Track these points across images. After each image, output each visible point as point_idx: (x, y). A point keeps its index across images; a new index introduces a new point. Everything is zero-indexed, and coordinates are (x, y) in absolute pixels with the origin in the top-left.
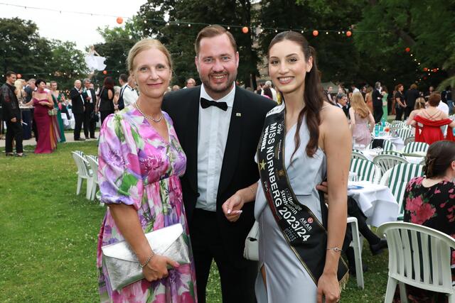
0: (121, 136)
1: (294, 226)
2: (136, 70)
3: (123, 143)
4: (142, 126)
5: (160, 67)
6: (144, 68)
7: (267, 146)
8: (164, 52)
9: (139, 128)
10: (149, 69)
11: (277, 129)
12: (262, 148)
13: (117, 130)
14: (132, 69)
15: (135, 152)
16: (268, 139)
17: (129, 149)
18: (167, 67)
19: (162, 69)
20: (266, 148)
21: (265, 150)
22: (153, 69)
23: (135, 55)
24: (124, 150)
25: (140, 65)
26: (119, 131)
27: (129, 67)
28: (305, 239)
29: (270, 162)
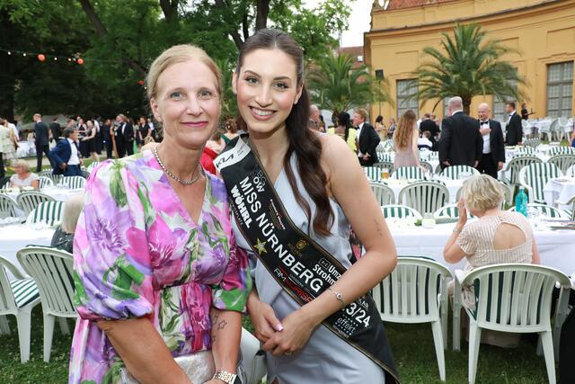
0: (119, 196)
1: (350, 311)
2: (162, 98)
3: (123, 209)
4: (155, 186)
5: (204, 93)
6: (177, 94)
7: (253, 216)
8: (212, 68)
9: (150, 189)
10: (185, 95)
11: (254, 185)
12: (247, 223)
13: (115, 185)
14: (155, 95)
15: (140, 226)
16: (248, 206)
17: (132, 221)
18: (216, 93)
19: (208, 96)
20: (254, 219)
21: (255, 224)
22: (192, 95)
23: (162, 71)
24: (124, 220)
25: (170, 88)
26: (118, 186)
27: (150, 92)
28: (367, 324)
29: (271, 238)
